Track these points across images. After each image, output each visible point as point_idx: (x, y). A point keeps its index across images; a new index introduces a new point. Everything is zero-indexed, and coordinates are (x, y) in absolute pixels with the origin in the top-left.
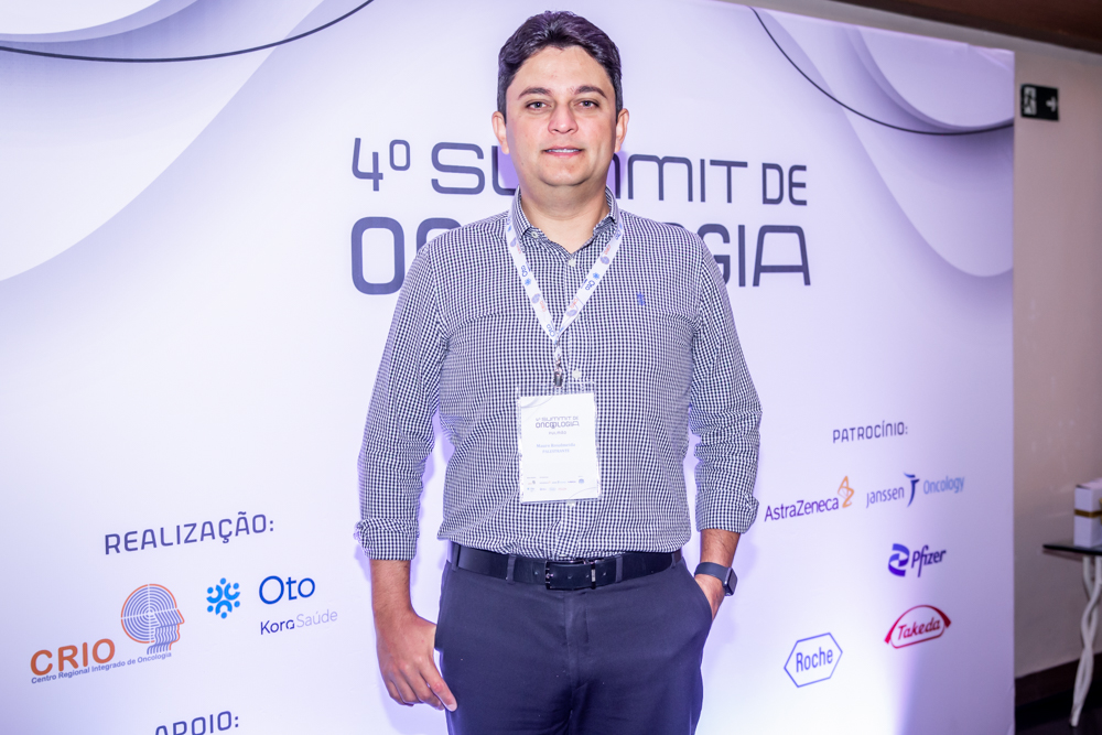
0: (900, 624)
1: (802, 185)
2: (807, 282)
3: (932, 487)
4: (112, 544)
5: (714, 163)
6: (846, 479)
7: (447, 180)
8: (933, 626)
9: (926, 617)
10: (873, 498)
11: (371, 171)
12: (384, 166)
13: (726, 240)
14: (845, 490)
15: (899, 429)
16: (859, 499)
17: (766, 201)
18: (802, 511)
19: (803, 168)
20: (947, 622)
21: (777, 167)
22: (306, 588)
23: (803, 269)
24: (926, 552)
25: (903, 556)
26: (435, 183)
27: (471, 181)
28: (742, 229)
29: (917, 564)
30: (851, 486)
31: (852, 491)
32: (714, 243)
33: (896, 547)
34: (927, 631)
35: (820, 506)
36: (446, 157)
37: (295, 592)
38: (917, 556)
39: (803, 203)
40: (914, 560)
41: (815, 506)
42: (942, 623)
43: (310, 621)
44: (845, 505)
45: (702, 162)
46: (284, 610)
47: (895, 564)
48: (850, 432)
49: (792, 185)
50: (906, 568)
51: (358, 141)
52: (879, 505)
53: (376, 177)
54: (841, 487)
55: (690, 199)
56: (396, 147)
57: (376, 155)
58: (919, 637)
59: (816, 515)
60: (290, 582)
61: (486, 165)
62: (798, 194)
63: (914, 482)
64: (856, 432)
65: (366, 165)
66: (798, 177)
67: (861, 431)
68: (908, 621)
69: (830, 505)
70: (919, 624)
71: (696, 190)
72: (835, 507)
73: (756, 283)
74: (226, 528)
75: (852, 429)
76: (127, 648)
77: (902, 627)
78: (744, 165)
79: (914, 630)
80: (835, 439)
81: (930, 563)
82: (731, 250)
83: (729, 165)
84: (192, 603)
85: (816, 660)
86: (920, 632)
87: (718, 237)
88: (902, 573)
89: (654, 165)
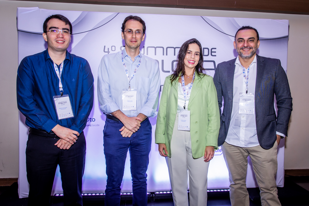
1: (215, 52)
11: (107, 51)
12: (110, 50)
19: (216, 49)
21: (208, 49)
22: (93, 120)
37: (91, 120)
39: (215, 56)
49: (212, 52)
51: (105, 46)
53: (108, 52)
56: (113, 47)
57: (108, 49)
60: (90, 119)
62: (213, 54)
65: (106, 50)
66: (213, 50)
89: (173, 49)
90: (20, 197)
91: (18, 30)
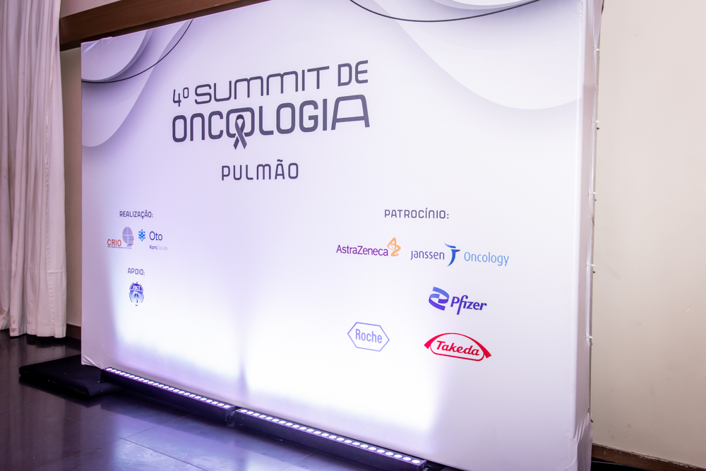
0: (439, 339)
1: (365, 72)
2: (367, 125)
3: (471, 257)
4: (122, 214)
5: (309, 71)
6: (394, 239)
7: (200, 99)
8: (470, 351)
9: (466, 344)
10: (416, 255)
12: (181, 97)
13: (316, 107)
14: (394, 246)
15: (441, 215)
16: (405, 253)
17: (340, 84)
18: (361, 252)
19: (366, 62)
20: (487, 354)
21: (349, 65)
23: (365, 118)
24: (464, 299)
25: (442, 297)
26: (196, 100)
27: (207, 98)
28: (325, 101)
29: (456, 306)
30: (397, 244)
31: (399, 248)
32: (309, 110)
33: (435, 289)
34: (464, 352)
35: (374, 252)
36: (200, 91)
37: (157, 238)
38: (456, 300)
39: (366, 81)
40: (453, 302)
41: (370, 251)
42: (481, 352)
43: (161, 249)
44: (393, 255)
45: (303, 71)
46: (155, 243)
47: (436, 300)
48: (398, 213)
49: (357, 73)
50: (447, 305)
51: (175, 90)
52: (421, 260)
53: (179, 102)
54: (390, 243)
55: (297, 90)
56: (185, 90)
57: (179, 95)
58: (456, 354)
59: (370, 256)
60: (157, 235)
61: (212, 92)
62: (361, 77)
63: (454, 252)
64: (402, 213)
65: (177, 98)
66: (361, 68)
67: (407, 213)
68: (448, 340)
69: (381, 252)
70: (457, 345)
71: (300, 85)
72: (386, 254)
73: (333, 128)
74: (143, 214)
75: (400, 211)
76: (124, 244)
77: (441, 342)
78: (328, 68)
79: (452, 348)
80: (386, 215)
81: (468, 307)
82: (319, 112)
83: (318, 70)
84: (136, 235)
85: (370, 338)
86: (458, 351)
87: (311, 107)
88: (443, 308)
89: (279, 78)
90: (83, 363)
91: (83, 81)
